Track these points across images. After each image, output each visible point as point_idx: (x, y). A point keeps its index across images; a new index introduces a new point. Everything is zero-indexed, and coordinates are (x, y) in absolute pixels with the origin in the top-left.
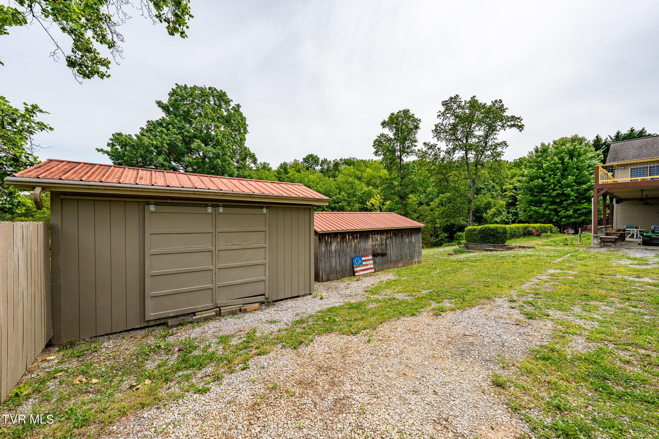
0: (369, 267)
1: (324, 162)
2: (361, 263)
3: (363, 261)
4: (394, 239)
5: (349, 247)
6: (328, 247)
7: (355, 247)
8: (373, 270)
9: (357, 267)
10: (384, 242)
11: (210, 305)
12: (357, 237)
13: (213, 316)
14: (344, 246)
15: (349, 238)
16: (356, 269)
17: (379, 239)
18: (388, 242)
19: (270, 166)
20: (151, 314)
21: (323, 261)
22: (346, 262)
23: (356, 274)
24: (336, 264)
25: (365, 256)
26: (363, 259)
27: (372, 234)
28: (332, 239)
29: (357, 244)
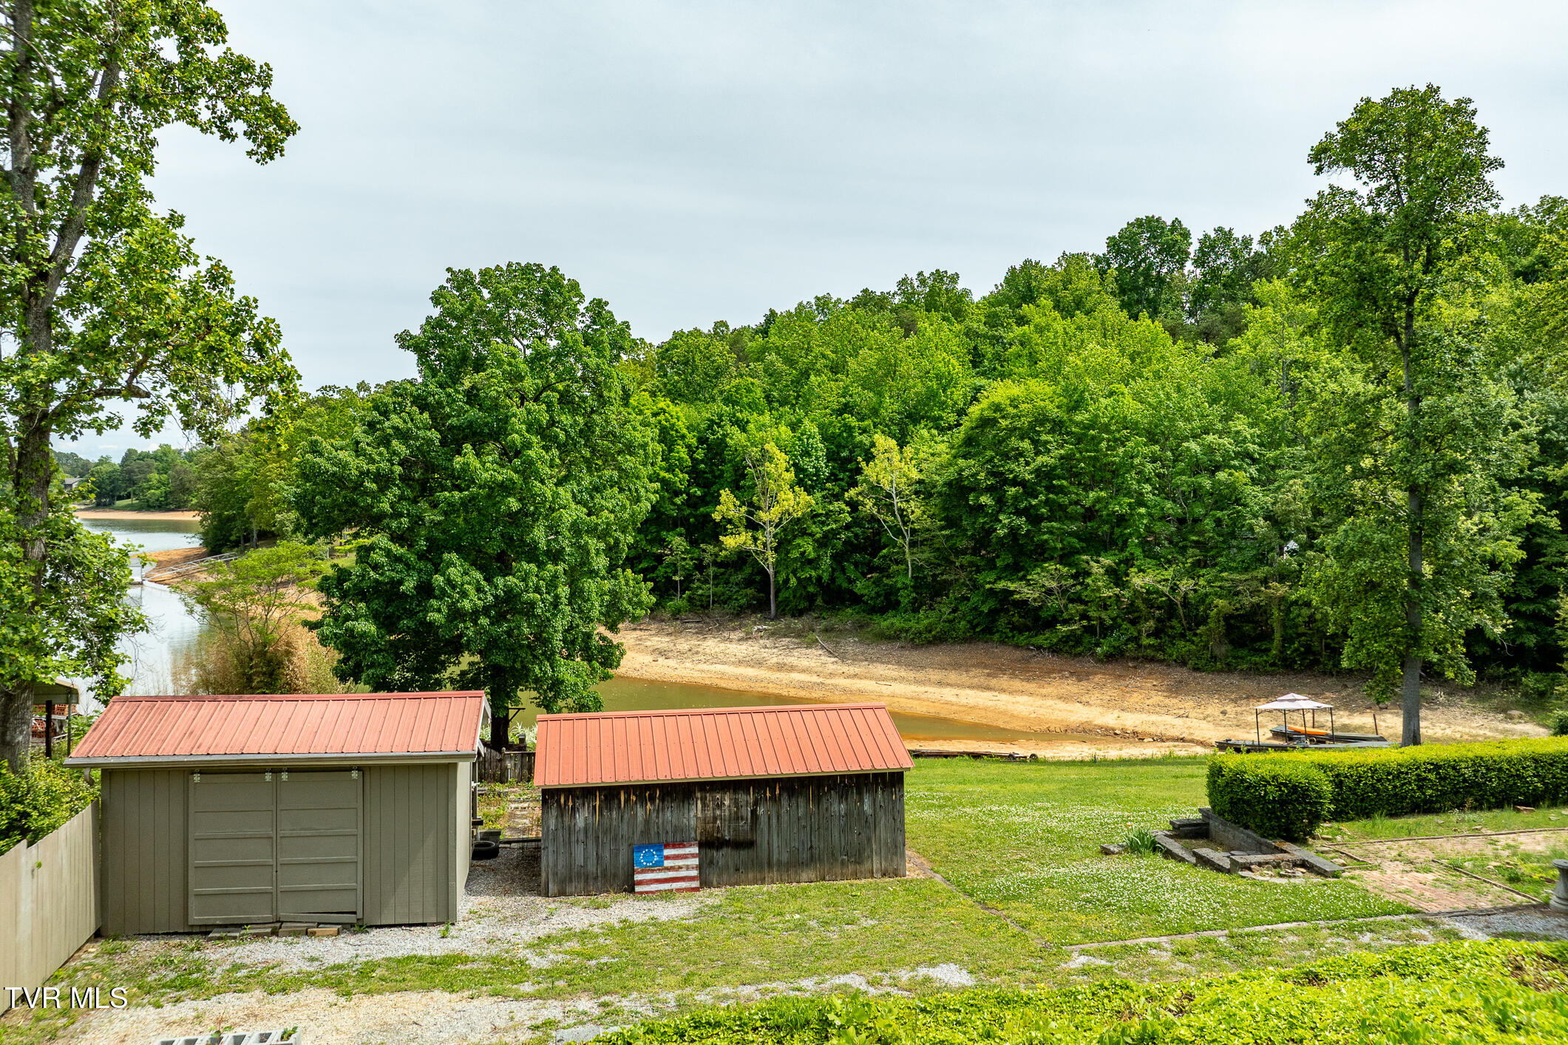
0: (683, 873)
1: (1212, 248)
2: (659, 863)
3: (667, 858)
4: (785, 803)
5: (625, 821)
6: (566, 819)
7: (647, 822)
8: (695, 884)
9: (643, 872)
10: (746, 812)
11: (268, 916)
12: (652, 799)
13: (267, 934)
14: (611, 819)
15: (627, 800)
16: (638, 877)
17: (727, 803)
18: (761, 811)
19: (960, 286)
20: (195, 918)
21: (550, 849)
22: (617, 855)
23: (638, 889)
24: (586, 859)
25: (674, 846)
26: (667, 852)
27: (701, 790)
28: (578, 803)
29: (654, 815)
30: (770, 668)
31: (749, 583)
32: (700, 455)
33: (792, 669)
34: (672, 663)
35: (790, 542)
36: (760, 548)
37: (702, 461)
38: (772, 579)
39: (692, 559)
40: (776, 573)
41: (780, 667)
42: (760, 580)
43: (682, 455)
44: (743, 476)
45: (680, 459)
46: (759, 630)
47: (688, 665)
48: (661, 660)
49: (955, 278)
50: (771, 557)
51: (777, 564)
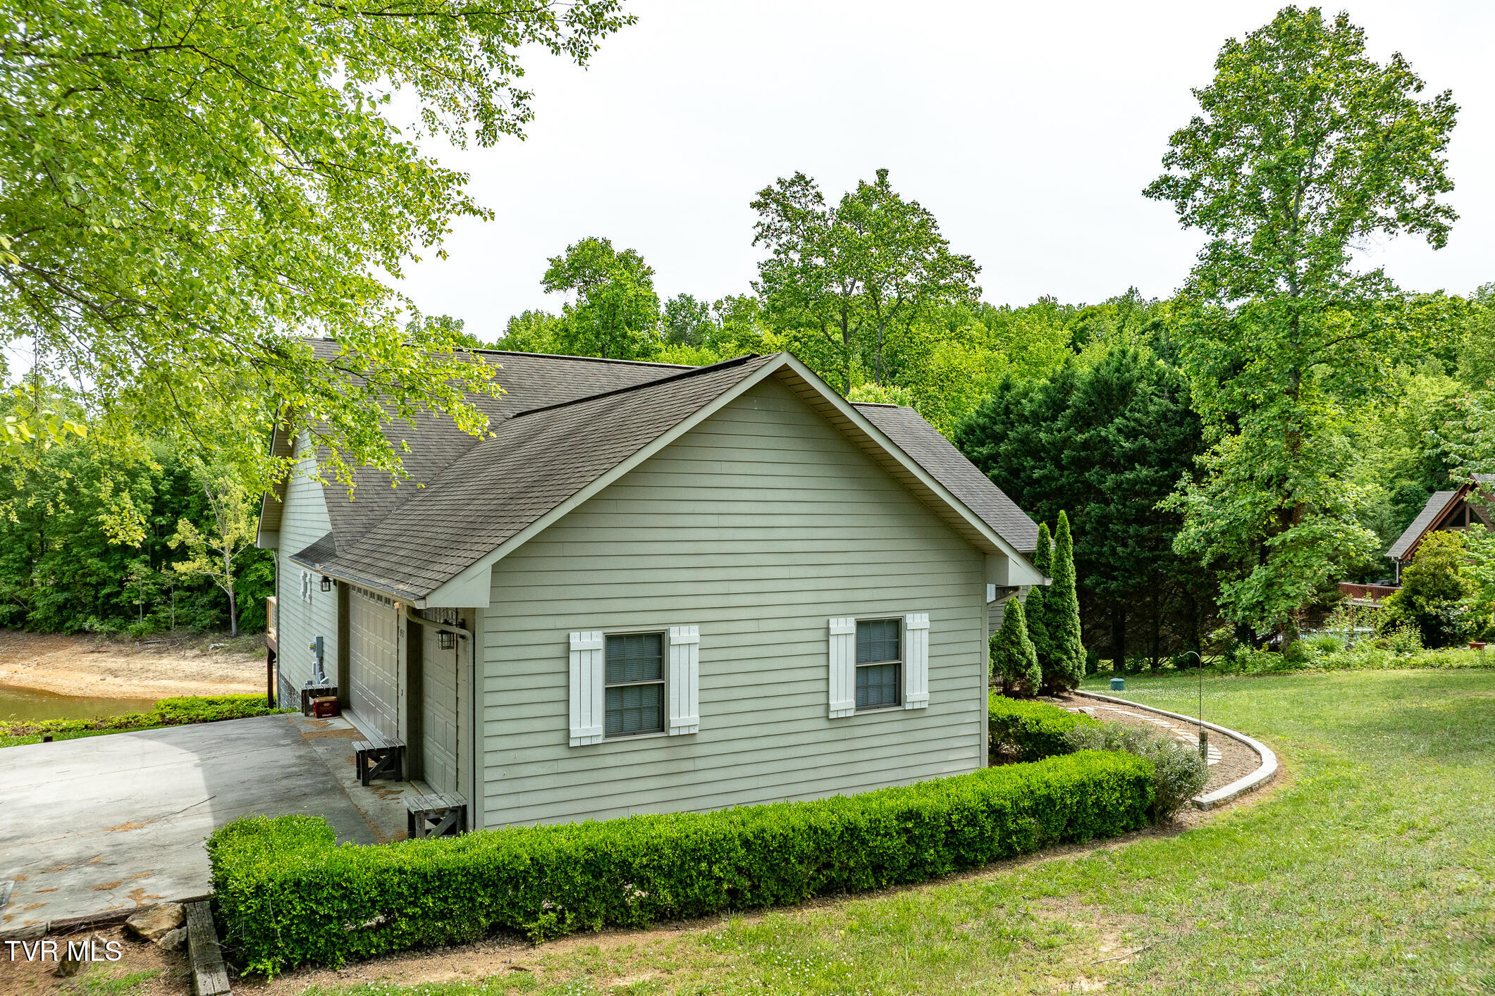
30: (213, 681)
31: (214, 604)
32: (165, 486)
33: (233, 680)
34: (119, 681)
35: (249, 566)
36: (218, 572)
37: (168, 492)
38: (232, 601)
39: (154, 584)
40: (236, 594)
41: (222, 679)
42: (221, 602)
43: (145, 486)
44: (207, 507)
45: (142, 490)
46: (216, 648)
47: (135, 681)
48: (110, 679)
49: (460, 324)
50: (230, 580)
51: (236, 585)
